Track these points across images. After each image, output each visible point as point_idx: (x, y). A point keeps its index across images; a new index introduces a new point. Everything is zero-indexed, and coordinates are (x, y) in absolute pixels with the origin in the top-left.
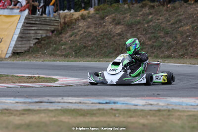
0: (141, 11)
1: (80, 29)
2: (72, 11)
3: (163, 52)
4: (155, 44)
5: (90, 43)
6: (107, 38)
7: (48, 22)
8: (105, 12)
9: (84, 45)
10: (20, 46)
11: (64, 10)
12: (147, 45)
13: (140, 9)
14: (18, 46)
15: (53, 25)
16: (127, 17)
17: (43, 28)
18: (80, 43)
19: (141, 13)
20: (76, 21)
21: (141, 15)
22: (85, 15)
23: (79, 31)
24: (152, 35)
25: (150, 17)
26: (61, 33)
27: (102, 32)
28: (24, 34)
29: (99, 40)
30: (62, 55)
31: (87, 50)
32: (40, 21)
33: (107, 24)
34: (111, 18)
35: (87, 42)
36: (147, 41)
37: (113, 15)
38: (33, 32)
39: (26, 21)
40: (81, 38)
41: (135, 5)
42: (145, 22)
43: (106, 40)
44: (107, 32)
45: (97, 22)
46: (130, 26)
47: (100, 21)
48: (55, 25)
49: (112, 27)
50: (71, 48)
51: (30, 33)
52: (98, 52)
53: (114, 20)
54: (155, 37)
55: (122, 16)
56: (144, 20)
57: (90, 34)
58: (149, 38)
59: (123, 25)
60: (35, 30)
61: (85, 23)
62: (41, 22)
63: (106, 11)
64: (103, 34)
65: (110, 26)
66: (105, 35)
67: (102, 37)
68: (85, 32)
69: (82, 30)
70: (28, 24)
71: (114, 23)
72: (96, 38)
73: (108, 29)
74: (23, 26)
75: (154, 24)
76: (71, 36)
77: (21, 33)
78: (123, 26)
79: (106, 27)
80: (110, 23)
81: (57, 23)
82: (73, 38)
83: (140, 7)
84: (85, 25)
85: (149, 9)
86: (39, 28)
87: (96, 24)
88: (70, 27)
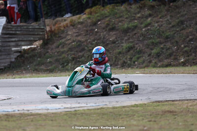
0: (139, 13)
1: (69, 37)
4: (153, 51)
5: (80, 54)
7: (31, 31)
8: (98, 16)
9: (73, 56)
12: (144, 52)
15: (38, 35)
17: (25, 39)
18: (68, 55)
19: (139, 15)
20: (65, 28)
21: (139, 17)
22: (75, 21)
23: (67, 40)
24: (150, 41)
25: (149, 19)
27: (94, 40)
29: (90, 50)
30: (47, 70)
31: (76, 62)
32: (21, 31)
33: (99, 30)
34: (104, 23)
35: (76, 53)
36: (144, 48)
37: (107, 19)
38: (13, 44)
39: (5, 32)
40: (70, 49)
41: (133, 6)
42: (142, 25)
44: (99, 39)
45: (88, 28)
46: (126, 31)
48: (40, 35)
49: (105, 33)
50: (57, 60)
51: (9, 46)
53: (108, 25)
54: (153, 43)
55: (117, 20)
56: (141, 23)
57: (79, 43)
58: (147, 44)
59: (117, 30)
60: (15, 41)
61: (74, 30)
63: (98, 14)
64: (94, 42)
65: (103, 32)
67: (93, 46)
68: (74, 41)
69: (70, 39)
70: (7, 34)
71: (108, 29)
72: (86, 48)
73: (100, 35)
75: (152, 28)
76: (58, 47)
78: (118, 32)
79: (98, 34)
80: (104, 29)
81: (42, 32)
82: (60, 49)
84: (74, 33)
85: (148, 9)
86: (21, 39)
87: (87, 31)
88: (57, 36)
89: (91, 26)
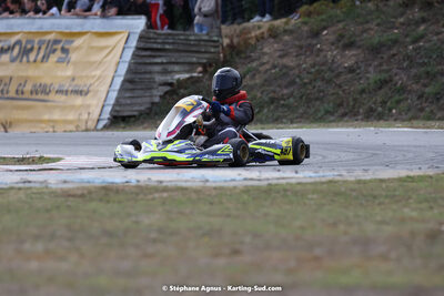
0: (402, 15)
1: (265, 59)
4: (427, 90)
5: (285, 91)
6: (323, 79)
7: (194, 45)
8: (323, 20)
9: (271, 95)
10: (129, 102)
12: (410, 91)
13: (400, 10)
14: (123, 101)
15: (205, 52)
16: (370, 29)
17: (181, 60)
18: (262, 93)
19: (402, 20)
20: (257, 41)
21: (402, 24)
22: (278, 28)
23: (263, 64)
24: (422, 69)
25: (422, 27)
27: (313, 66)
28: (136, 73)
29: (305, 84)
31: (277, 108)
32: (173, 43)
33: (324, 47)
34: (334, 33)
35: (278, 89)
36: (410, 82)
37: (340, 26)
38: (157, 68)
39: (142, 45)
40: (266, 80)
42: (408, 39)
43: (319, 83)
44: (323, 64)
45: (304, 43)
46: (376, 50)
47: (309, 41)
48: (210, 52)
49: (335, 53)
51: (150, 73)
52: (301, 111)
53: (342, 37)
54: (428, 73)
55: (360, 27)
56: (407, 36)
57: (284, 71)
58: (415, 76)
59: (359, 47)
60: (162, 63)
61: (276, 45)
62: (176, 47)
63: (324, 17)
64: (313, 70)
65: (331, 50)
66: (318, 72)
67: (311, 76)
68: (274, 67)
69: (267, 63)
70: (146, 50)
71: (340, 44)
72: (298, 80)
73: (326, 56)
74: (134, 56)
75: (427, 45)
77: (129, 71)
78: (360, 51)
79: (322, 54)
80: (333, 44)
81: (215, 47)
82: (247, 80)
83: (400, 6)
84: (276, 50)
85: (421, 9)
86: (173, 60)
87: (301, 47)
88: (243, 55)
89: (308, 37)
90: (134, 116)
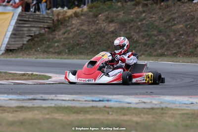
0: (134, 9)
2: (66, 8)
3: (156, 50)
4: (148, 42)
5: (83, 41)
6: (100, 36)
7: (42, 19)
9: (77, 42)
10: (13, 43)
11: (57, 8)
12: (140, 43)
13: (133, 7)
14: (11, 43)
15: (46, 23)
16: (120, 15)
17: (36, 26)
18: (73, 41)
19: (134, 11)
20: (69, 18)
21: (135, 13)
22: (78, 13)
23: (72, 29)
24: (145, 33)
25: (144, 15)
26: (54, 31)
27: (96, 30)
28: (17, 31)
29: (93, 38)
30: (56, 53)
31: (80, 48)
32: (33, 18)
33: (100, 22)
34: (104, 16)
35: (80, 40)
36: (140, 39)
37: (107, 13)
38: (26, 29)
39: (20, 18)
40: (74, 36)
41: (129, 3)
42: (138, 20)
43: (99, 38)
44: (100, 29)
45: (90, 20)
46: (123, 24)
47: (93, 19)
48: (48, 23)
49: (105, 25)
50: (64, 45)
51: (23, 31)
52: (91, 50)
53: (107, 18)
54: (148, 35)
55: (116, 14)
56: (137, 18)
57: (83, 32)
58: (142, 36)
59: (116, 22)
60: (28, 27)
61: (78, 21)
62: (34, 20)
63: (99, 9)
64: (96, 32)
65: (103, 23)
66: (98, 33)
67: (95, 35)
68: (78, 30)
69: (75, 28)
70: (21, 21)
71: (107, 21)
72: (89, 36)
73: (101, 26)
74: (16, 23)
75: (147, 23)
76: (64, 33)
77: (14, 30)
78: (116, 24)
79: (99, 25)
80: (104, 21)
81: (50, 20)
82: (66, 35)
83: (133, 5)
84: (78, 23)
85: (142, 7)
86: (33, 25)
87: (90, 22)
88: (63, 24)
89: (92, 17)
90: (16, 50)
